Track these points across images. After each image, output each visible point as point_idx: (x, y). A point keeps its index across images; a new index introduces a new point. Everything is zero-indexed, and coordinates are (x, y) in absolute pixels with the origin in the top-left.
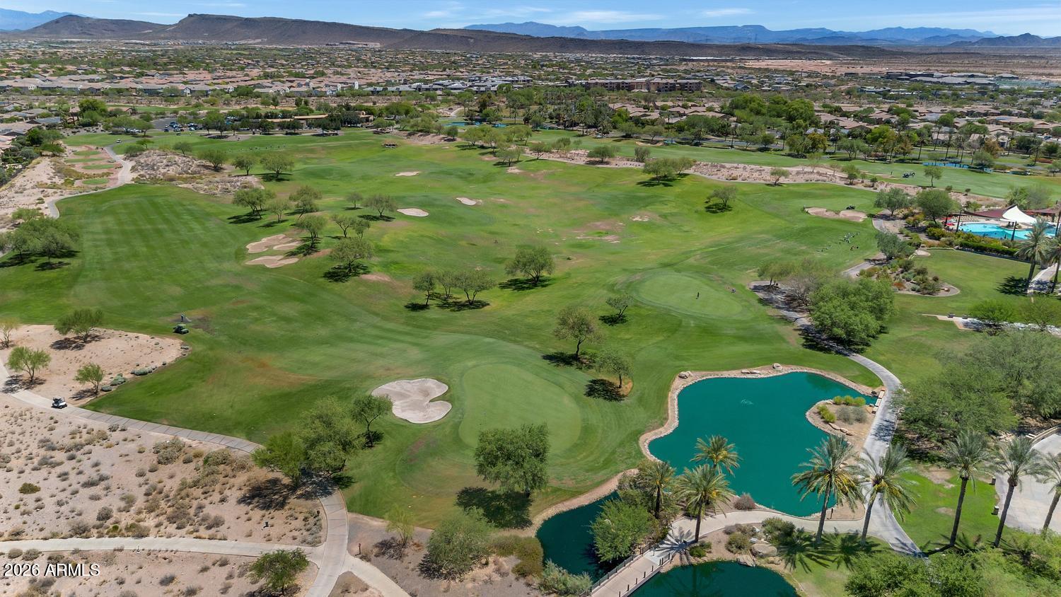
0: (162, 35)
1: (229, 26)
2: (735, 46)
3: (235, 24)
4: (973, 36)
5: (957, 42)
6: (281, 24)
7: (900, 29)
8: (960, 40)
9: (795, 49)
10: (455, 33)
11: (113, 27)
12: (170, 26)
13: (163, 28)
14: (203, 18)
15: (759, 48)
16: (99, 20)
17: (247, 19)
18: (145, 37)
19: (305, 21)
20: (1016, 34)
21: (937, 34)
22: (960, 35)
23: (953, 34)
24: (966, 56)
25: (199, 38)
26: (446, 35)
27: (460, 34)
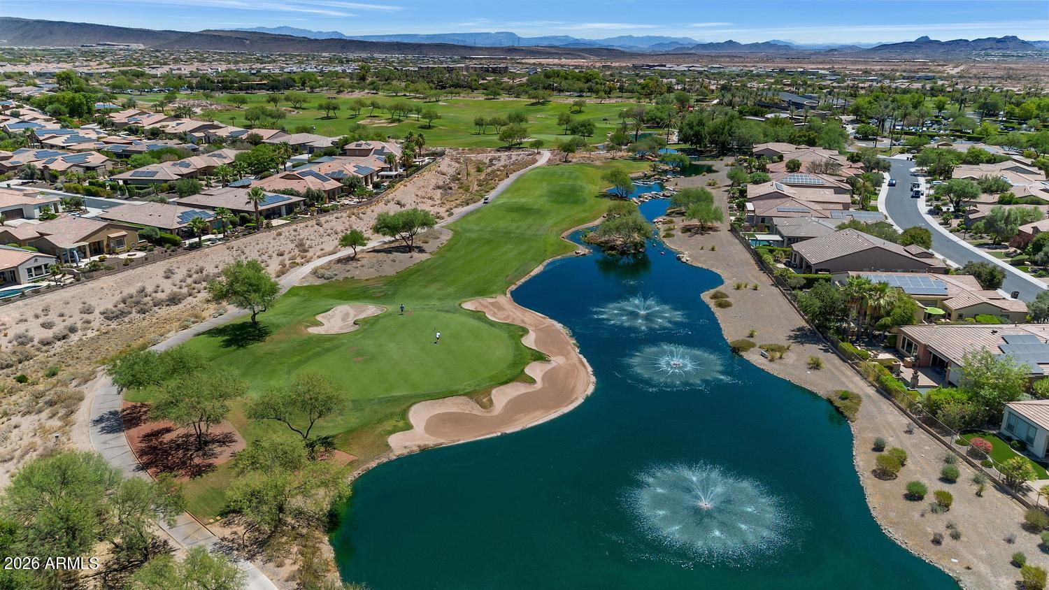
2: (502, 48)
4: (690, 43)
5: (678, 48)
6: (20, 24)
7: (631, 37)
8: (680, 46)
9: (553, 51)
10: (229, 34)
15: (523, 50)
20: (722, 41)
21: (661, 42)
22: (680, 42)
23: (674, 42)
24: (686, 56)
26: (219, 36)
27: (234, 35)
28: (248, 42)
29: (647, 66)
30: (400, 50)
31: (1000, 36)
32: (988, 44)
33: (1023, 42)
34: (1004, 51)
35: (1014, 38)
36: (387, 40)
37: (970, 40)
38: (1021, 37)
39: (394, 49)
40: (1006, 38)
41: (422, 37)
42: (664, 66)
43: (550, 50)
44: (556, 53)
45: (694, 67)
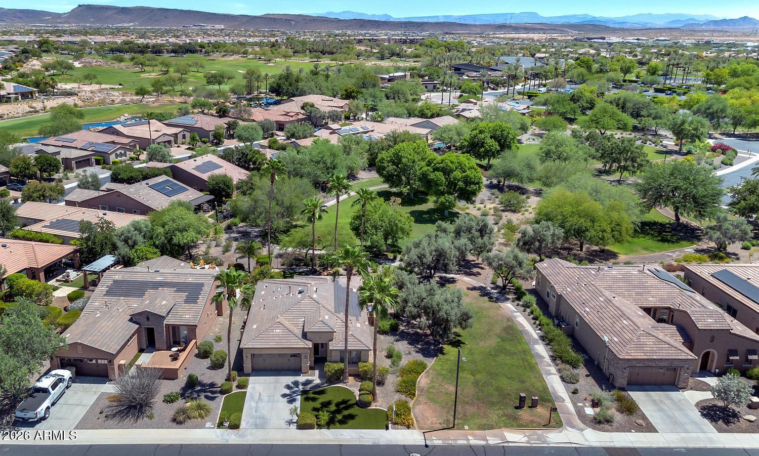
0: (59, 21)
1: (110, 13)
3: (114, 11)
4: (677, 21)
6: (149, 11)
10: (281, 17)
11: (20, 15)
12: (65, 14)
13: (58, 16)
14: (90, 7)
16: (10, 10)
17: (123, 8)
18: (47, 21)
19: (167, 9)
25: (87, 23)
26: (274, 18)
27: (285, 18)
28: (293, 23)
29: (587, 38)
36: (416, 21)
39: (402, 27)
41: (455, 18)
42: (604, 39)
43: (537, 26)
44: (541, 29)
45: (638, 39)
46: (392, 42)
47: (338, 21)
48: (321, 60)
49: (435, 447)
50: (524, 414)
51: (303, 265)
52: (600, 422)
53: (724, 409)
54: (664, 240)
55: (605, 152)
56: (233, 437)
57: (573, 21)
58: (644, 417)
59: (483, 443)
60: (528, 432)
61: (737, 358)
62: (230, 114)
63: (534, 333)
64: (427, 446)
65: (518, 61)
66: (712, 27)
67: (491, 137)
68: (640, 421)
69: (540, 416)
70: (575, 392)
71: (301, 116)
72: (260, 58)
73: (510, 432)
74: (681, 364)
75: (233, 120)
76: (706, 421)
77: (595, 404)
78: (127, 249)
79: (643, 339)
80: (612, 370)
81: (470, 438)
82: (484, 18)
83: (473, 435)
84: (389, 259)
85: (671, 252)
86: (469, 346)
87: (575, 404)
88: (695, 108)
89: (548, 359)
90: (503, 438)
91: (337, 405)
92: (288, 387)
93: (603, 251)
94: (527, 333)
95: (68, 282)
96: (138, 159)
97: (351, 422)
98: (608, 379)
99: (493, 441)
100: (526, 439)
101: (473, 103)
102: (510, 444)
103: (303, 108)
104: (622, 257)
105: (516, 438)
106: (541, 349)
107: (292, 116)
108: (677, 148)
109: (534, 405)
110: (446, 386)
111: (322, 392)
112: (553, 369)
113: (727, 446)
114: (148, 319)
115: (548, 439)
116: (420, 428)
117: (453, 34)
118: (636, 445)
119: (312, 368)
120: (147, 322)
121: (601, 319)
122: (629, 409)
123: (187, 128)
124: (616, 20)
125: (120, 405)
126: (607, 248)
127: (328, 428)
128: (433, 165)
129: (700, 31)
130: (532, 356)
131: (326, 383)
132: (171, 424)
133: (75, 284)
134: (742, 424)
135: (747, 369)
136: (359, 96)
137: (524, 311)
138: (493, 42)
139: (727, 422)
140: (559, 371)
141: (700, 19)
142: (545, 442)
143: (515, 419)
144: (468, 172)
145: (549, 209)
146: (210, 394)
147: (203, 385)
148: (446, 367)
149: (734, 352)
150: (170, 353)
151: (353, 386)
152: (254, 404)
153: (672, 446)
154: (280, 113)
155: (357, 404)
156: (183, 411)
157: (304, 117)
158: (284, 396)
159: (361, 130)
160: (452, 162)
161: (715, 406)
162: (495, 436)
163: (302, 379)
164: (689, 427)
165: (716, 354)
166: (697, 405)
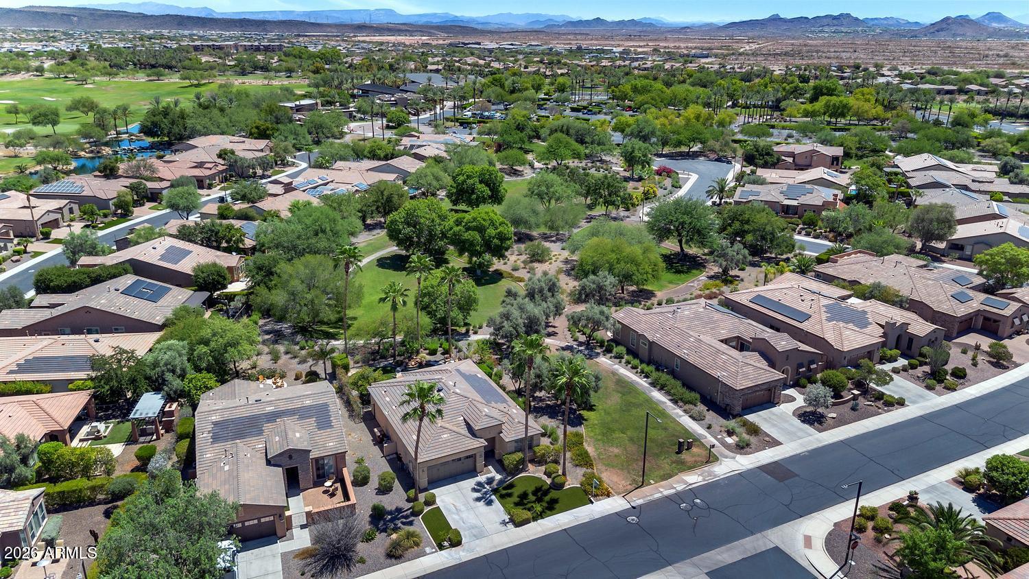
10: (54, 11)
15: (373, 27)
21: (538, 19)
23: (550, 19)
26: (43, 12)
27: (60, 12)
28: (75, 19)
29: (463, 43)
30: (242, 26)
31: (836, 13)
32: (825, 21)
33: (857, 19)
34: (838, 28)
35: (848, 15)
37: (810, 17)
38: (854, 15)
39: (236, 26)
40: (841, 15)
41: (299, 14)
42: (479, 44)
43: (401, 27)
44: (406, 30)
45: (512, 45)
46: (240, 49)
47: (144, 17)
48: (161, 78)
49: (640, 506)
50: (685, 456)
51: (380, 358)
52: (742, 448)
53: (813, 413)
54: (678, 272)
55: (590, 188)
56: (461, 553)
57: (436, 21)
58: (768, 435)
59: (673, 491)
60: (699, 471)
61: (804, 369)
62: (120, 172)
63: (643, 383)
64: (634, 508)
65: (430, 80)
66: (571, 29)
67: (481, 182)
68: (767, 439)
69: (699, 455)
70: (709, 427)
71: (221, 168)
72: (66, 77)
73: (688, 475)
74: (776, 384)
75: (135, 181)
76: (806, 426)
77: (730, 433)
78: (178, 381)
79: (746, 369)
80: (728, 401)
81: (662, 490)
82: (335, 15)
83: (662, 487)
84: (463, 334)
85: (691, 282)
86: (600, 407)
87: (716, 438)
88: (628, 130)
89: (669, 404)
90: (685, 482)
91: (534, 493)
92: (474, 490)
93: (641, 291)
94: (637, 383)
95: (101, 439)
96: (25, 252)
97: (557, 506)
98: (725, 409)
99: (680, 487)
100: (700, 478)
101: (416, 136)
102: (694, 486)
103: (220, 156)
104: (660, 295)
105: (693, 479)
106: (657, 395)
107: (210, 169)
108: (627, 174)
109: (690, 446)
110: (611, 450)
111: (511, 486)
112: (680, 412)
113: (831, 442)
114: (290, 457)
115: (716, 473)
116: (619, 494)
117: (306, 36)
118: (776, 459)
119: (486, 466)
120: (289, 462)
121: (701, 357)
122: (754, 430)
123: (72, 198)
124: (479, 20)
125: (319, 560)
126: (645, 287)
127: (542, 518)
128: (463, 224)
129: (564, 34)
130: (656, 404)
131: (508, 476)
132: (389, 561)
133: (113, 438)
134: (830, 422)
135: (811, 377)
136: (276, 135)
137: (620, 362)
138: (363, 48)
139: (821, 423)
140: (685, 411)
141: (557, 20)
142: (715, 476)
143: (683, 463)
144: (501, 229)
145: (595, 259)
146: (404, 520)
147: (390, 513)
148: (597, 431)
149: (801, 366)
150: (323, 489)
151: (536, 472)
152: (456, 517)
153: (798, 452)
154: (188, 165)
155: (550, 488)
156: (396, 545)
157: (225, 167)
158: (478, 499)
159: (321, 182)
160: (484, 220)
161: (805, 412)
162: (678, 482)
163: (482, 478)
164: (800, 434)
165: (789, 368)
166: (794, 414)
